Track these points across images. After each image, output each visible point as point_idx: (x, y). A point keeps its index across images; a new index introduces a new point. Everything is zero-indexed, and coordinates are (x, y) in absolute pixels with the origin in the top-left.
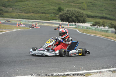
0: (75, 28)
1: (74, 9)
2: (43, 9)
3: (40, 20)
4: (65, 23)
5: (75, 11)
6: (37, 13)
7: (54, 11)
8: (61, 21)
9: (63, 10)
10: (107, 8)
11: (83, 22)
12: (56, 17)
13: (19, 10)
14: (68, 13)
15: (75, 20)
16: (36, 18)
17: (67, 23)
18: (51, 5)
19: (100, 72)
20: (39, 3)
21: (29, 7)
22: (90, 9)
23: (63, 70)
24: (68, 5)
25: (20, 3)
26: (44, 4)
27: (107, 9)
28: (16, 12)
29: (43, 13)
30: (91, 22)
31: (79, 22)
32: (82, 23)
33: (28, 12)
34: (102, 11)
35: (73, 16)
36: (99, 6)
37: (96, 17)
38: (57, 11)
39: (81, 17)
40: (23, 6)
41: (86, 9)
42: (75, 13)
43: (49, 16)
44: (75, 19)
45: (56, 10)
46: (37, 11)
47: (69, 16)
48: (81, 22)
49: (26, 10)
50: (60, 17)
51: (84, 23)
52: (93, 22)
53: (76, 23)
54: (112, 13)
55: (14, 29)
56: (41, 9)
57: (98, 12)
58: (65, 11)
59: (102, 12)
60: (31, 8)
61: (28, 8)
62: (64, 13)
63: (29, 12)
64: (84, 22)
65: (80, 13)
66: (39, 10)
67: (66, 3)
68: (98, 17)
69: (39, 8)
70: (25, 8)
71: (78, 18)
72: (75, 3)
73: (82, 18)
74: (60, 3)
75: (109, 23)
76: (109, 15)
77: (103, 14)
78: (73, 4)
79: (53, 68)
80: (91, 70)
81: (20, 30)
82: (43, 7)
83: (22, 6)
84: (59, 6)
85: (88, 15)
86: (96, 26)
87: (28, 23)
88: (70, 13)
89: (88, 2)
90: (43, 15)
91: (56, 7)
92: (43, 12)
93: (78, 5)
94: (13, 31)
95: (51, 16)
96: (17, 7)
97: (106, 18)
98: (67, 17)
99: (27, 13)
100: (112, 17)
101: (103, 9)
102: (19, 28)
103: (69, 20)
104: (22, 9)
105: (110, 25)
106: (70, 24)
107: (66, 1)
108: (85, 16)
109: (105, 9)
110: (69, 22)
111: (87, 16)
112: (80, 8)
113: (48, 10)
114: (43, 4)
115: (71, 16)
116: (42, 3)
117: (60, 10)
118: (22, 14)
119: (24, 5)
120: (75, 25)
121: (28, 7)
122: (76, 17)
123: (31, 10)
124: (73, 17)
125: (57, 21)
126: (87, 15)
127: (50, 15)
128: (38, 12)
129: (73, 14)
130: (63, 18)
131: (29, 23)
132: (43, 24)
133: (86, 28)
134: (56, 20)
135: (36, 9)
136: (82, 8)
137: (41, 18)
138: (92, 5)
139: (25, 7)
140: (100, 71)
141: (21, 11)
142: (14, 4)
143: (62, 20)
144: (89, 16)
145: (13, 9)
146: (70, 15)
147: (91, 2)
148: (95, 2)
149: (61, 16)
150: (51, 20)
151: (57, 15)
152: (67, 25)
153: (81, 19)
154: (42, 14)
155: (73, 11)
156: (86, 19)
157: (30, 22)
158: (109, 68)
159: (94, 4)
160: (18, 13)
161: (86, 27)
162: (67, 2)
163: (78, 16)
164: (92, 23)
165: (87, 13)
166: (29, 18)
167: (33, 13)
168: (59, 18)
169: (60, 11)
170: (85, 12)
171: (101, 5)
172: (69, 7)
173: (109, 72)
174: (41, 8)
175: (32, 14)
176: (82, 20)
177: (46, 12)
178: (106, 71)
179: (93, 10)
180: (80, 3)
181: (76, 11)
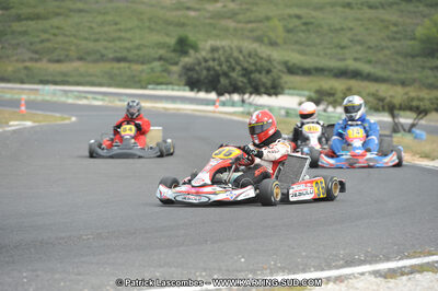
0: (243, 113)
1: (235, 43)
2: (118, 44)
3: (109, 86)
4: (202, 95)
5: (241, 52)
6: (96, 61)
7: (162, 52)
8: (187, 88)
9: (195, 48)
10: (358, 38)
11: (272, 91)
12: (169, 72)
13: (28, 50)
14: (214, 60)
15: (240, 84)
16: (93, 79)
17: (213, 96)
18: (151, 30)
19: (339, 279)
20: (102, 24)
21: (67, 39)
22: (296, 42)
23: (201, 276)
24: (215, 28)
25: (30, 23)
26: (122, 27)
27: (361, 42)
28: (15, 58)
29: (119, 60)
30: (303, 89)
31: (257, 91)
32: (270, 95)
33: (62, 58)
34: (343, 48)
35: (234, 69)
36: (331, 31)
37: (319, 71)
38: (174, 51)
39: (264, 72)
40: (45, 36)
41: (280, 41)
42: (241, 58)
43: (142, 72)
44: (241, 79)
45: (169, 47)
46: (98, 51)
47: (218, 68)
48: (263, 90)
49: (56, 49)
50: (186, 74)
51: (276, 94)
52: (310, 90)
53: (246, 96)
54: (380, 56)
55: (11, 123)
56: (111, 45)
57: (328, 51)
58: (204, 49)
59: (341, 52)
60: (75, 41)
61: (64, 43)
62: (197, 58)
63: (67, 56)
64: (274, 90)
65: (261, 58)
66: (106, 48)
67: (208, 21)
68: (326, 73)
69: (105, 40)
70: (48, 40)
71: (253, 76)
72: (239, 22)
73: (269, 77)
74: (182, 20)
75: (369, 94)
76: (370, 62)
77: (344, 60)
78: (231, 24)
79: (160, 266)
80: (304, 271)
81: (32, 128)
82: (120, 38)
83: (38, 36)
84: (181, 32)
85: (290, 64)
86: (321, 107)
87: (63, 99)
88: (223, 59)
89: (290, 16)
90: (119, 69)
91: (167, 35)
92: (119, 55)
93: (250, 26)
94: (5, 132)
95: (152, 69)
96: (22, 39)
97: (356, 75)
98: (212, 73)
99: (58, 61)
100: (378, 71)
101: (345, 41)
102: (29, 120)
103: (219, 86)
104: (39, 47)
105: (371, 99)
106: (223, 98)
107: (208, 15)
108: (279, 67)
109: (352, 41)
110: (220, 94)
111: (285, 70)
112: (259, 40)
113: (138, 48)
114: (118, 27)
115: (225, 67)
116: (116, 24)
117: (183, 46)
118: (38, 65)
119: (45, 31)
120: (243, 101)
121: (60, 39)
122: (246, 73)
123: (73, 48)
124: (234, 75)
125: (173, 90)
126: (285, 63)
127: (145, 67)
128: (102, 58)
129: (232, 60)
130: (195, 76)
131: (67, 97)
132: (120, 100)
133: (283, 112)
134: (170, 87)
135: (91, 45)
136: (266, 40)
137: (113, 80)
138: (303, 28)
139: (52, 37)
140: (340, 276)
141: (36, 52)
142: (10, 27)
143: (194, 84)
144: (292, 70)
145: (6, 45)
146: (220, 65)
147: (299, 17)
148: (314, 14)
149: (188, 69)
150: (150, 86)
151: (175, 69)
152: (213, 103)
153: (264, 80)
154: (116, 65)
155: (231, 49)
156: (282, 81)
157: (70, 95)
158: (370, 263)
159: (312, 23)
160: (24, 61)
161: (284, 108)
162: (210, 18)
163: (253, 68)
164: (307, 93)
165: (287, 58)
166: (66, 79)
167: (81, 59)
168: (180, 76)
169: (185, 53)
170: (277, 55)
171: (338, 26)
172: (217, 36)
173: (372, 278)
174: (113, 40)
175: (77, 64)
176: (269, 84)
177: (130, 55)
178: (363, 274)
179: (308, 46)
180: (260, 21)
181: (245, 52)
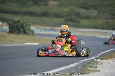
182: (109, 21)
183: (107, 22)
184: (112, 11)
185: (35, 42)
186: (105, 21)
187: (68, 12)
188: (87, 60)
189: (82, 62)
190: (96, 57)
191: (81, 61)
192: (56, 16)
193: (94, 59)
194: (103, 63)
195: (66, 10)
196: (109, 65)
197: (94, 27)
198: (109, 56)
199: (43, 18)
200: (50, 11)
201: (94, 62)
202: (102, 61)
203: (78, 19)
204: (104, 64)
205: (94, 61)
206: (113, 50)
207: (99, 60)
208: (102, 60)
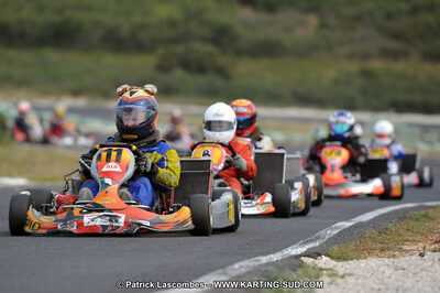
182: (377, 65)
183: (366, 74)
184: (389, 16)
185: (10, 175)
186: (354, 67)
187: (172, 24)
188: (264, 259)
189: (243, 270)
190: (312, 245)
191: (236, 266)
192: (116, 42)
193: (300, 256)
194: (343, 277)
195: (162, 12)
196: (376, 287)
197: (304, 100)
198: (373, 240)
199: (52, 55)
200: (84, 17)
201: (300, 271)
202: (341, 267)
203: (223, 60)
204: (351, 280)
205: (302, 265)
206: (395, 212)
207: (324, 261)
208: (338, 259)
